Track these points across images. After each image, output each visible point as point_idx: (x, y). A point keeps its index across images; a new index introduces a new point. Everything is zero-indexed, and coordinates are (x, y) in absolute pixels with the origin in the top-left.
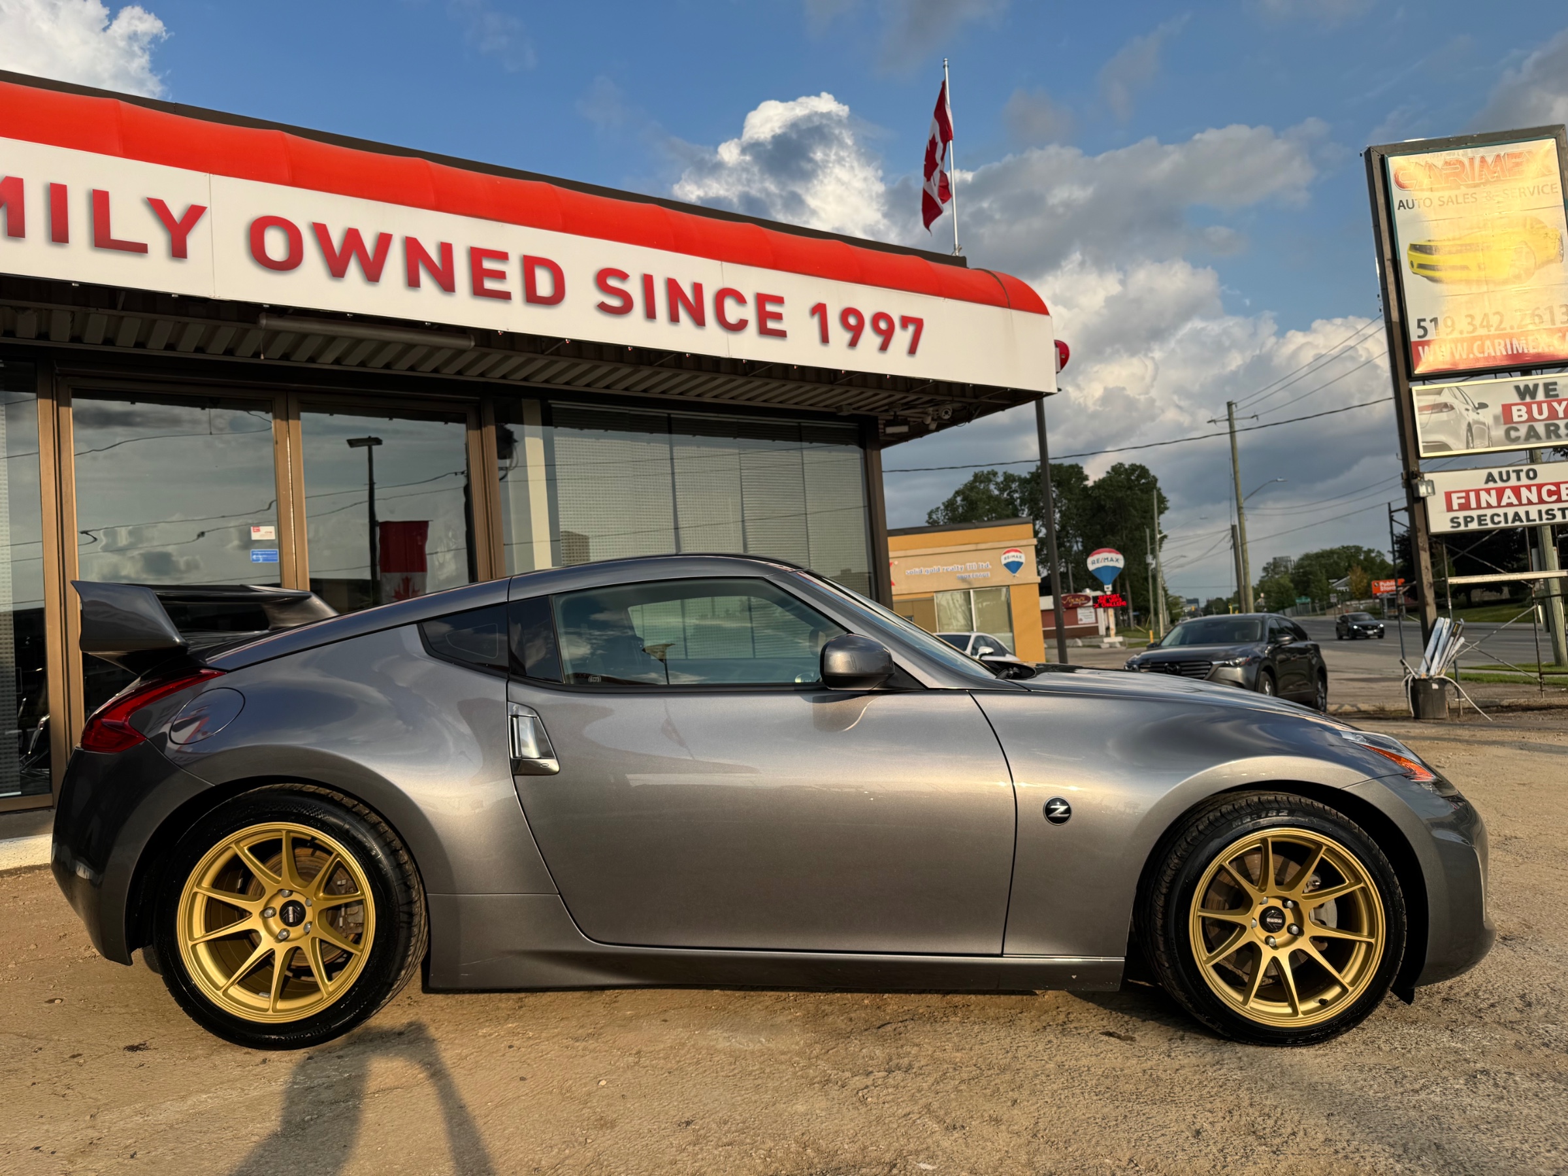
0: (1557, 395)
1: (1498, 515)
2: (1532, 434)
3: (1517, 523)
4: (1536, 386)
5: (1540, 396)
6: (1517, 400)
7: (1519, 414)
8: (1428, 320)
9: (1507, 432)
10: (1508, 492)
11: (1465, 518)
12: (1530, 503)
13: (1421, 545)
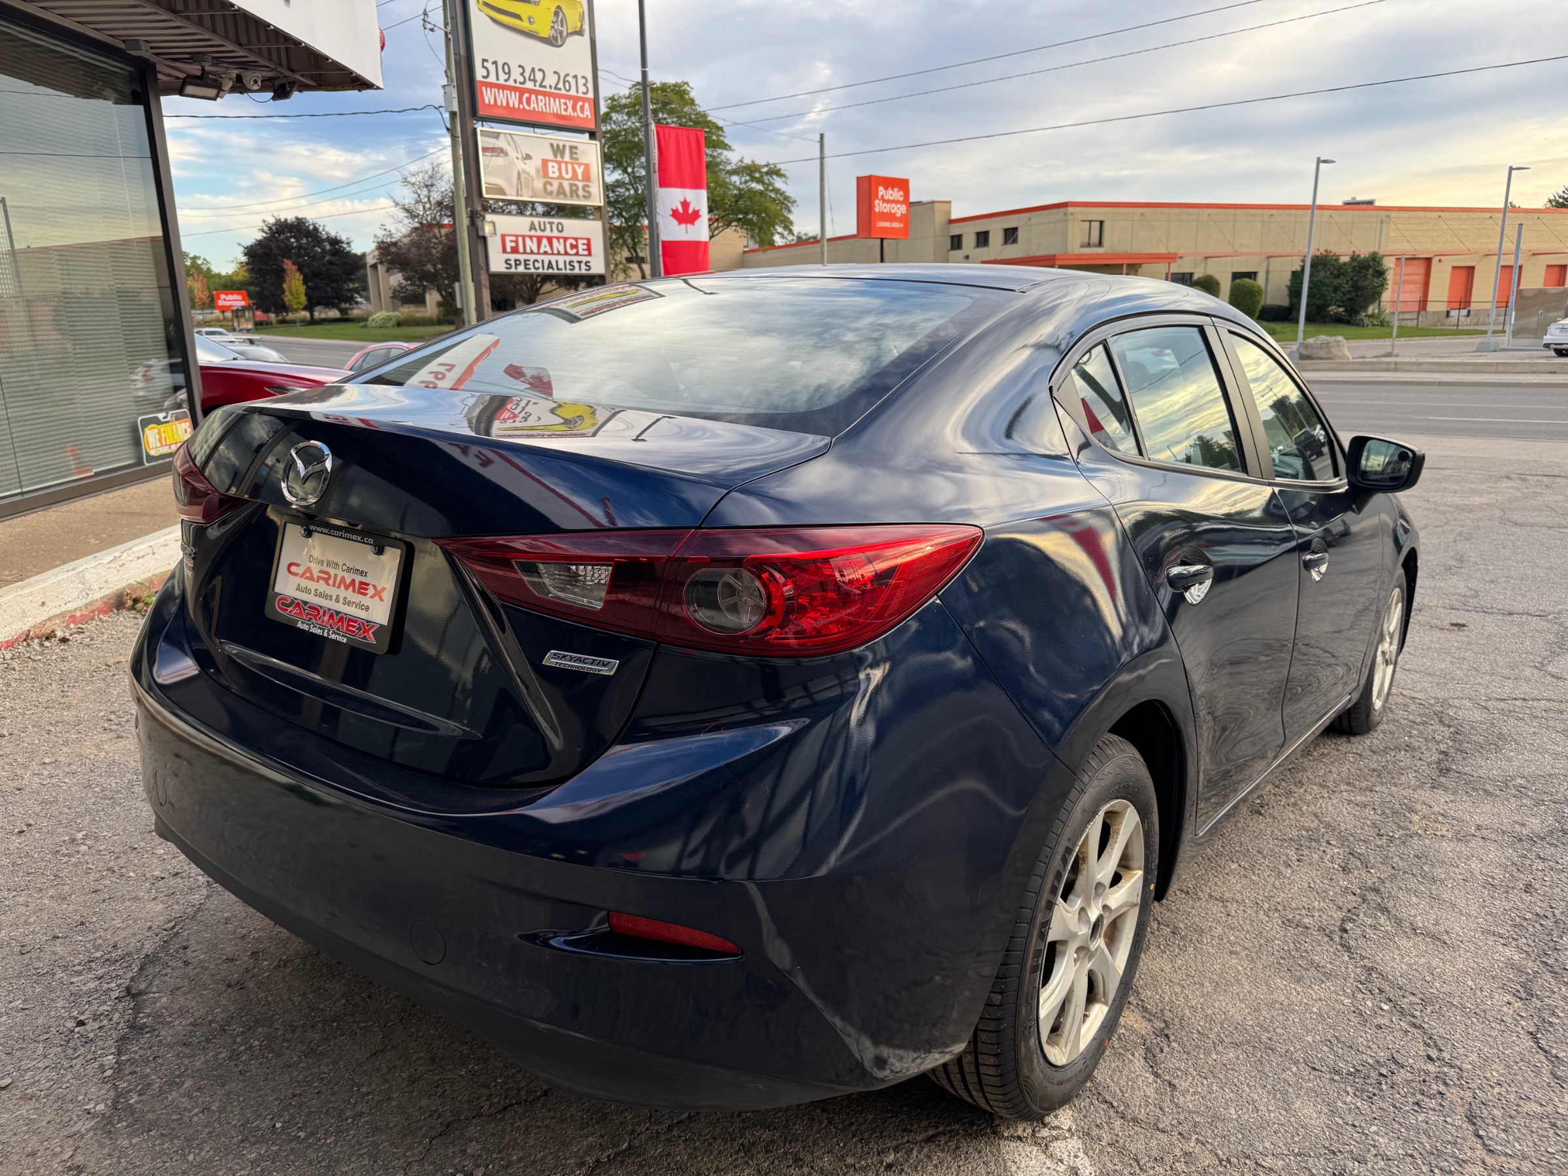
0: (577, 159)
1: (537, 261)
2: (561, 192)
3: (550, 271)
4: (564, 146)
5: (567, 158)
6: (551, 157)
7: (553, 169)
8: (491, 61)
9: (545, 184)
10: (545, 242)
11: (516, 260)
12: (559, 253)
13: (483, 282)
